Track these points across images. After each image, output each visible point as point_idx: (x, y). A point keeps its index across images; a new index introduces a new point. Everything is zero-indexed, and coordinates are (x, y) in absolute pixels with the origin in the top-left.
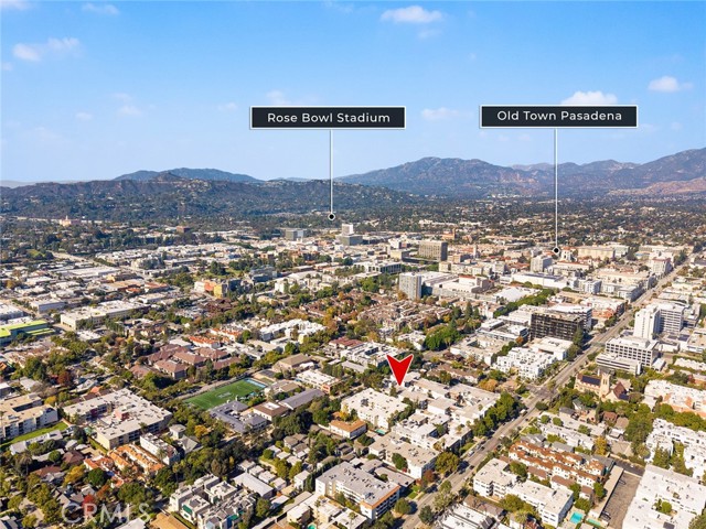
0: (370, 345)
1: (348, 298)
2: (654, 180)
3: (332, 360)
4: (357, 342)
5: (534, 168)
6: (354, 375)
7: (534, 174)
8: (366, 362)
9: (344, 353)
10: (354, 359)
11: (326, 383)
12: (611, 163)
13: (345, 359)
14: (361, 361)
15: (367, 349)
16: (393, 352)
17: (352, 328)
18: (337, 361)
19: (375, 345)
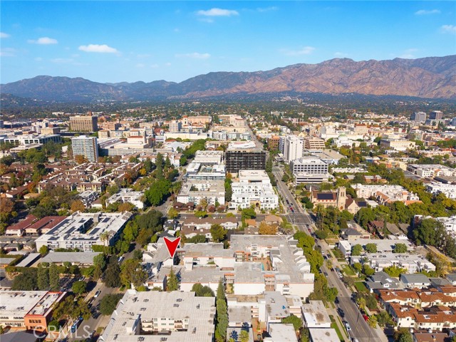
0: (78, 219)
1: (11, 171)
2: (188, 91)
3: (23, 257)
4: (54, 219)
5: (120, 85)
6: (77, 271)
7: (120, 88)
8: (86, 244)
9: (42, 241)
10: (63, 246)
11: (32, 313)
12: (163, 82)
13: (47, 250)
14: (77, 245)
15: (78, 226)
16: (118, 221)
17: (34, 203)
18: (32, 257)
19: (86, 217)
